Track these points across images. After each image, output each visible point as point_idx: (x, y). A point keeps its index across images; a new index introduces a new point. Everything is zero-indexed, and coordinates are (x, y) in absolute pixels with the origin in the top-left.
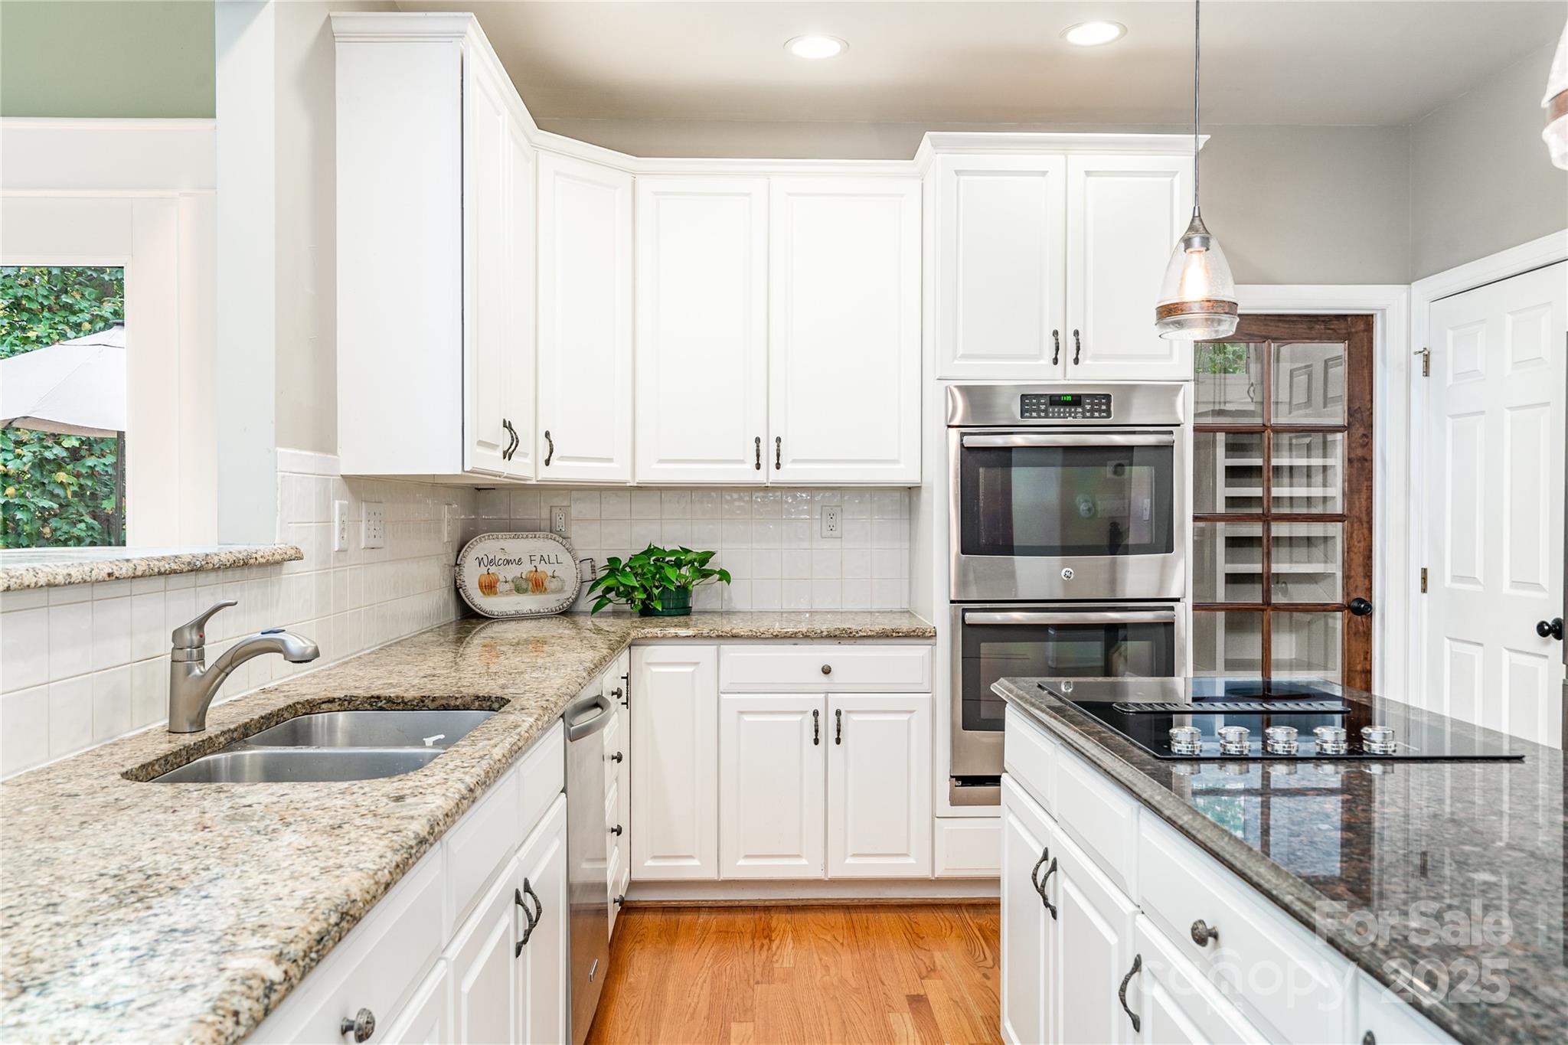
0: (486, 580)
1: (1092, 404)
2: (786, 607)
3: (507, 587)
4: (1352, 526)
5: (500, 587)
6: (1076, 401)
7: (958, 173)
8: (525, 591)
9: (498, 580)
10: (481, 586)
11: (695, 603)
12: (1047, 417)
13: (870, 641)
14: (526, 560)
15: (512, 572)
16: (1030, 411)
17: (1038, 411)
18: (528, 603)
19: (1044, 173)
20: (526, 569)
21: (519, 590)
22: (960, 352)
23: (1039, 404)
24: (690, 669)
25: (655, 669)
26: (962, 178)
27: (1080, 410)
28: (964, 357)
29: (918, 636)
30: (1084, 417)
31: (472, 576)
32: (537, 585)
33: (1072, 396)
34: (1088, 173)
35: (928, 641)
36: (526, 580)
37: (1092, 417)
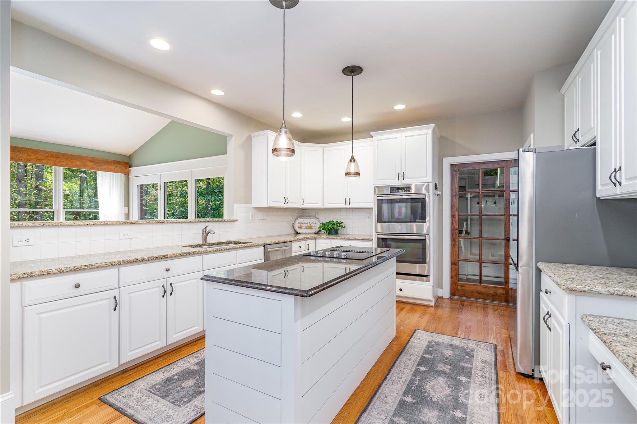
0: (300, 226)
1: (406, 189)
2: (359, 234)
3: (304, 228)
4: (507, 217)
5: (302, 228)
6: (403, 188)
7: (377, 140)
8: (308, 229)
9: (302, 227)
10: (299, 227)
11: (339, 232)
12: (396, 192)
13: (359, 240)
14: (308, 223)
15: (306, 225)
16: (392, 191)
17: (394, 191)
18: (308, 231)
19: (396, 138)
20: (308, 224)
21: (306, 228)
22: (378, 179)
23: (394, 189)
24: (326, 244)
25: (320, 244)
26: (378, 141)
27: (403, 190)
28: (379, 180)
29: (369, 240)
30: (404, 192)
31: (297, 226)
32: (311, 228)
33: (402, 187)
34: (406, 137)
35: (371, 241)
36: (308, 227)
37: (406, 192)
